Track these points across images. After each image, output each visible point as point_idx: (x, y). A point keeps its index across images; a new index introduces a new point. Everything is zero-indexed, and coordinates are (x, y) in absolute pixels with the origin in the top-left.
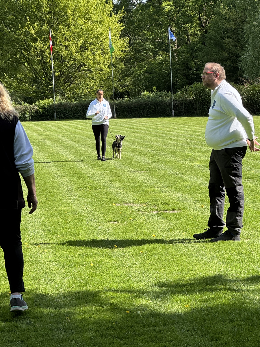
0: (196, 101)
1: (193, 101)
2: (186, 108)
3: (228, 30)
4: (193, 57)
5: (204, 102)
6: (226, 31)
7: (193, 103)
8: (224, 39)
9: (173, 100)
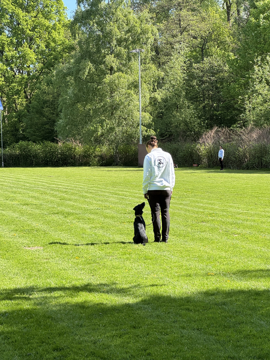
0: (21, 155)
1: (19, 155)
2: (13, 161)
3: (47, 101)
4: (20, 121)
5: (27, 156)
6: (45, 102)
7: (19, 157)
8: (43, 108)
9: (3, 155)
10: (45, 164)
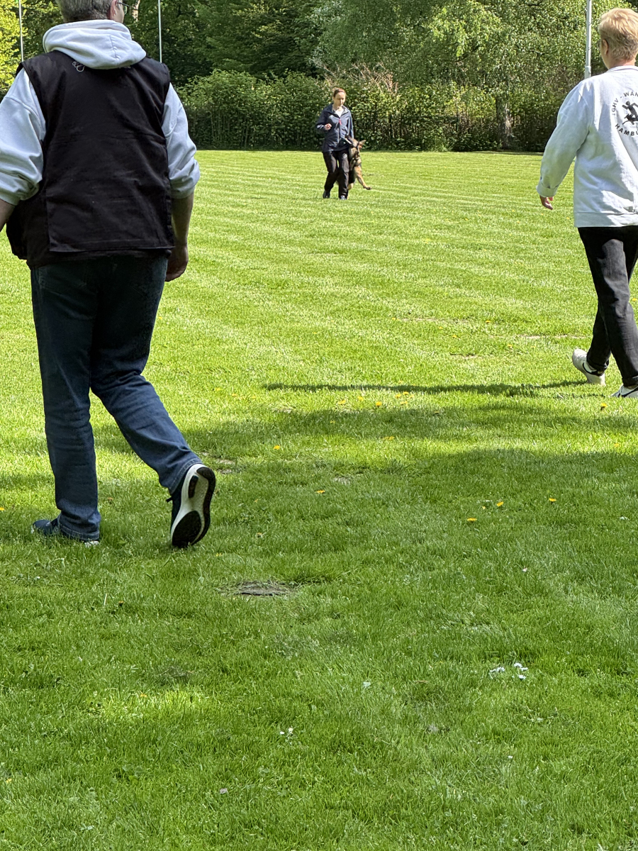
0: (215, 114)
1: (209, 114)
4: (180, 13)
10: (287, 142)
